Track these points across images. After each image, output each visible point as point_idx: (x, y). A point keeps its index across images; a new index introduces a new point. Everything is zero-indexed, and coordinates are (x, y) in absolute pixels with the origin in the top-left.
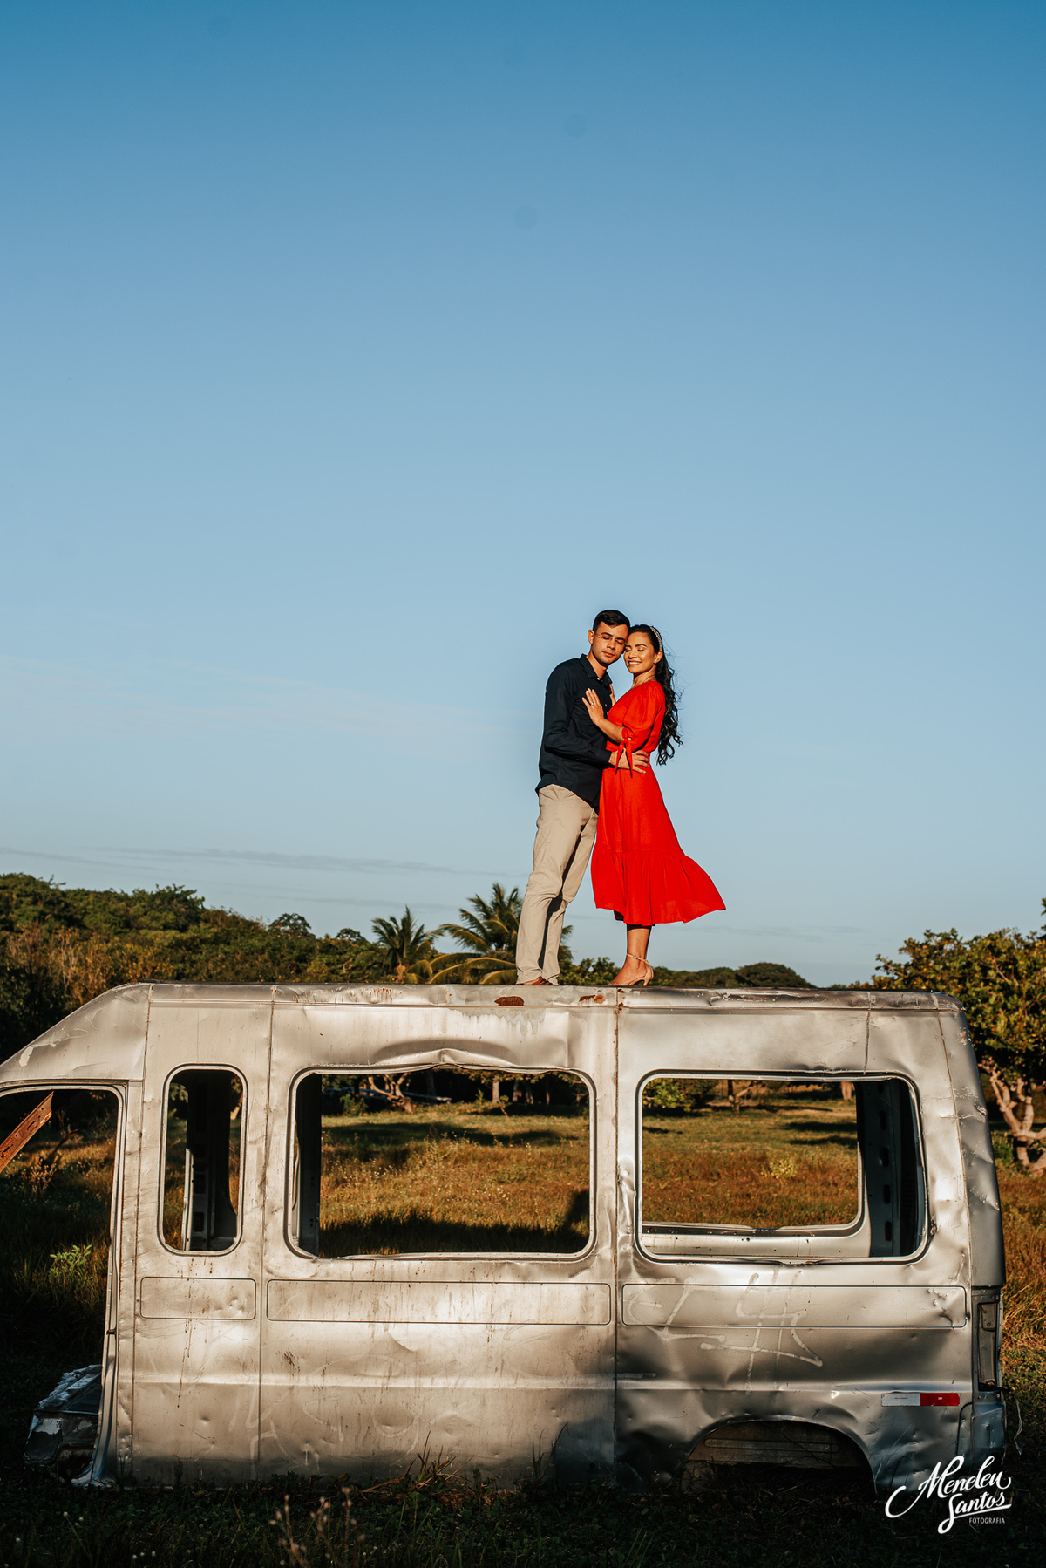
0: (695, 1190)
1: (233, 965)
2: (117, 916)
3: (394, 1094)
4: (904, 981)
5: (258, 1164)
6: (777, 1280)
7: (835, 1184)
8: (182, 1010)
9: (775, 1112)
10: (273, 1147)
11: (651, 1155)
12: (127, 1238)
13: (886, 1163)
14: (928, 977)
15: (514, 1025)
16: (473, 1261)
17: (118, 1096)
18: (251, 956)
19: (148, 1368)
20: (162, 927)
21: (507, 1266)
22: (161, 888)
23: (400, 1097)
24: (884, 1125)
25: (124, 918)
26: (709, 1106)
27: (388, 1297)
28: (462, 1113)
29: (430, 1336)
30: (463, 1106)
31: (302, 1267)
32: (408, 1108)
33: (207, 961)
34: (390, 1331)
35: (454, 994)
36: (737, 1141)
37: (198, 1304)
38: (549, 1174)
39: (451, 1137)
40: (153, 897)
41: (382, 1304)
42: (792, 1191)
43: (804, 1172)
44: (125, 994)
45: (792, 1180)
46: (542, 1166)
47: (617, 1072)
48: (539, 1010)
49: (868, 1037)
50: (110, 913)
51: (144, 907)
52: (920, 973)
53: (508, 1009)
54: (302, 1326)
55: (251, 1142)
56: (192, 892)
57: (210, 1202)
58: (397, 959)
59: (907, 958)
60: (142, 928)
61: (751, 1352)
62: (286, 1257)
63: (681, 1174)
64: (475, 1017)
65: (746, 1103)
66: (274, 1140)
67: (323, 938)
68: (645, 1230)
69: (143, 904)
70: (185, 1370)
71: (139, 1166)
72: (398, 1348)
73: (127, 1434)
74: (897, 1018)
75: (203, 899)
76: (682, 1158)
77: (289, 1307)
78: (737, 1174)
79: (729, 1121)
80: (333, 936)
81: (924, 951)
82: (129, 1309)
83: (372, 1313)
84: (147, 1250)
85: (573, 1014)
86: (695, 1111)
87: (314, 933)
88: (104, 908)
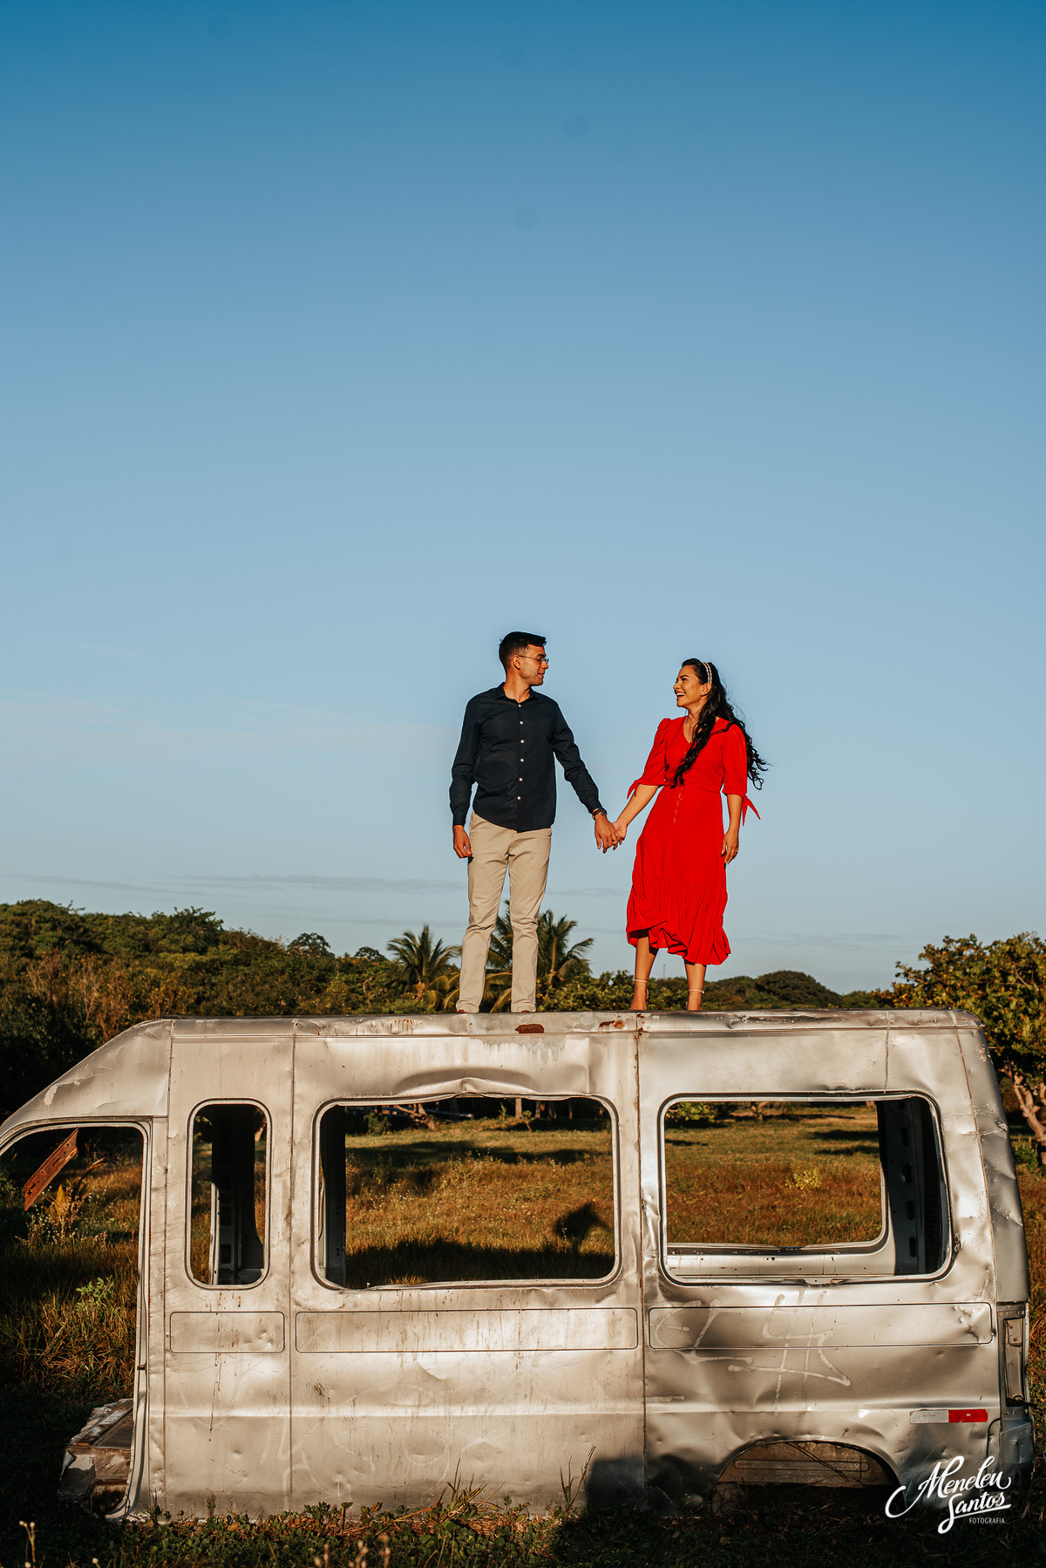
0: (720, 1203)
1: (253, 986)
2: (136, 940)
3: (417, 1112)
4: (924, 987)
5: (284, 1197)
6: (803, 1301)
7: (860, 1195)
8: (204, 1045)
9: (798, 1120)
10: (298, 1180)
11: (675, 1168)
12: (156, 1274)
13: (909, 1179)
14: (948, 983)
15: (534, 1053)
16: (499, 1289)
17: (143, 1132)
18: (271, 978)
19: (179, 1402)
20: (181, 950)
21: (533, 1292)
22: (180, 910)
23: (423, 1116)
24: (906, 1142)
25: (143, 942)
26: (732, 1117)
27: (416, 1326)
28: (487, 1129)
29: (458, 1365)
30: (486, 1122)
31: (330, 1299)
32: (431, 1125)
33: (227, 983)
34: (419, 1360)
35: (474, 1023)
36: (761, 1152)
37: (227, 1337)
38: (573, 1190)
39: (475, 1156)
40: (173, 919)
41: (410, 1333)
42: (816, 1203)
43: (829, 1182)
44: (148, 1030)
45: (817, 1191)
46: (566, 1183)
47: (638, 1097)
48: (560, 1037)
49: (887, 1056)
50: (129, 936)
51: (163, 930)
52: (939, 979)
53: (528, 1036)
54: (331, 1357)
55: (276, 1176)
56: (211, 914)
57: (236, 1234)
58: (416, 976)
59: (926, 965)
60: (161, 951)
61: (779, 1373)
62: (313, 1289)
63: (705, 1188)
64: (496, 1046)
65: (769, 1112)
66: (299, 1173)
67: (343, 957)
68: (670, 1251)
69: (162, 927)
70: (216, 1403)
71: (166, 1201)
72: (427, 1377)
73: (160, 1469)
74: (916, 1036)
75: (222, 922)
76: (706, 1171)
77: (318, 1338)
78: (761, 1186)
79: (752, 1131)
80: (352, 955)
81: (943, 957)
82: (159, 1344)
83: (400, 1343)
84: (176, 1285)
85: (593, 1040)
86: (718, 1121)
87: (333, 952)
88: (123, 932)
